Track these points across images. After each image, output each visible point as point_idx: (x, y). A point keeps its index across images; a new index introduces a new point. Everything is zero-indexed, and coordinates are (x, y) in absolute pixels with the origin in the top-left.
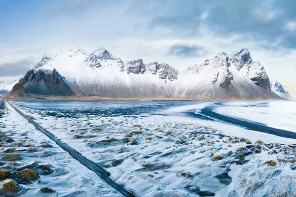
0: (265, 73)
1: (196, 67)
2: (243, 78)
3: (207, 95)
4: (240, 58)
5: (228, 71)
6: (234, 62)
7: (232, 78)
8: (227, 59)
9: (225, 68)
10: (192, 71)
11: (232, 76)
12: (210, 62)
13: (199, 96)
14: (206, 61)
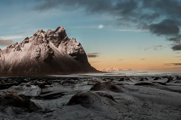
0: (82, 48)
1: (18, 45)
2: (62, 54)
3: (34, 71)
4: (58, 35)
5: (49, 47)
6: (51, 39)
7: (53, 54)
8: (46, 36)
9: (45, 44)
10: (14, 49)
11: (53, 52)
12: (30, 39)
13: (25, 71)
14: (26, 39)
